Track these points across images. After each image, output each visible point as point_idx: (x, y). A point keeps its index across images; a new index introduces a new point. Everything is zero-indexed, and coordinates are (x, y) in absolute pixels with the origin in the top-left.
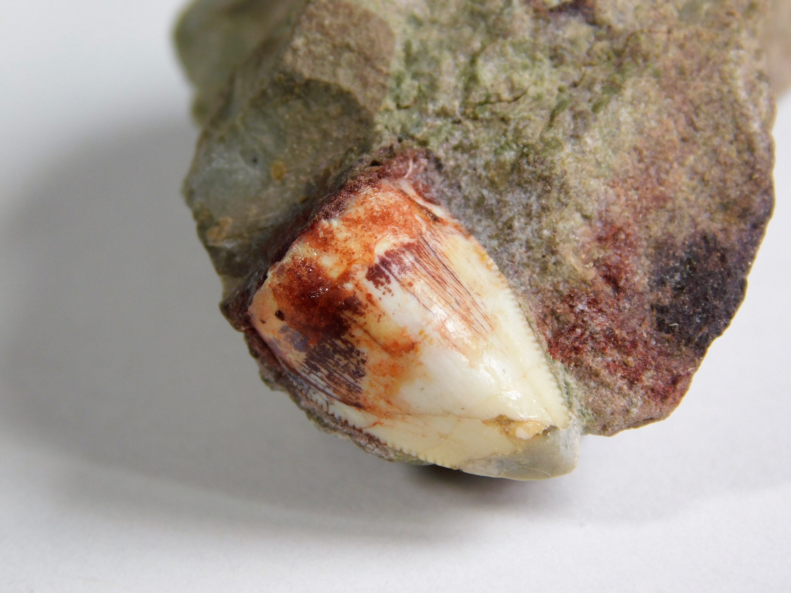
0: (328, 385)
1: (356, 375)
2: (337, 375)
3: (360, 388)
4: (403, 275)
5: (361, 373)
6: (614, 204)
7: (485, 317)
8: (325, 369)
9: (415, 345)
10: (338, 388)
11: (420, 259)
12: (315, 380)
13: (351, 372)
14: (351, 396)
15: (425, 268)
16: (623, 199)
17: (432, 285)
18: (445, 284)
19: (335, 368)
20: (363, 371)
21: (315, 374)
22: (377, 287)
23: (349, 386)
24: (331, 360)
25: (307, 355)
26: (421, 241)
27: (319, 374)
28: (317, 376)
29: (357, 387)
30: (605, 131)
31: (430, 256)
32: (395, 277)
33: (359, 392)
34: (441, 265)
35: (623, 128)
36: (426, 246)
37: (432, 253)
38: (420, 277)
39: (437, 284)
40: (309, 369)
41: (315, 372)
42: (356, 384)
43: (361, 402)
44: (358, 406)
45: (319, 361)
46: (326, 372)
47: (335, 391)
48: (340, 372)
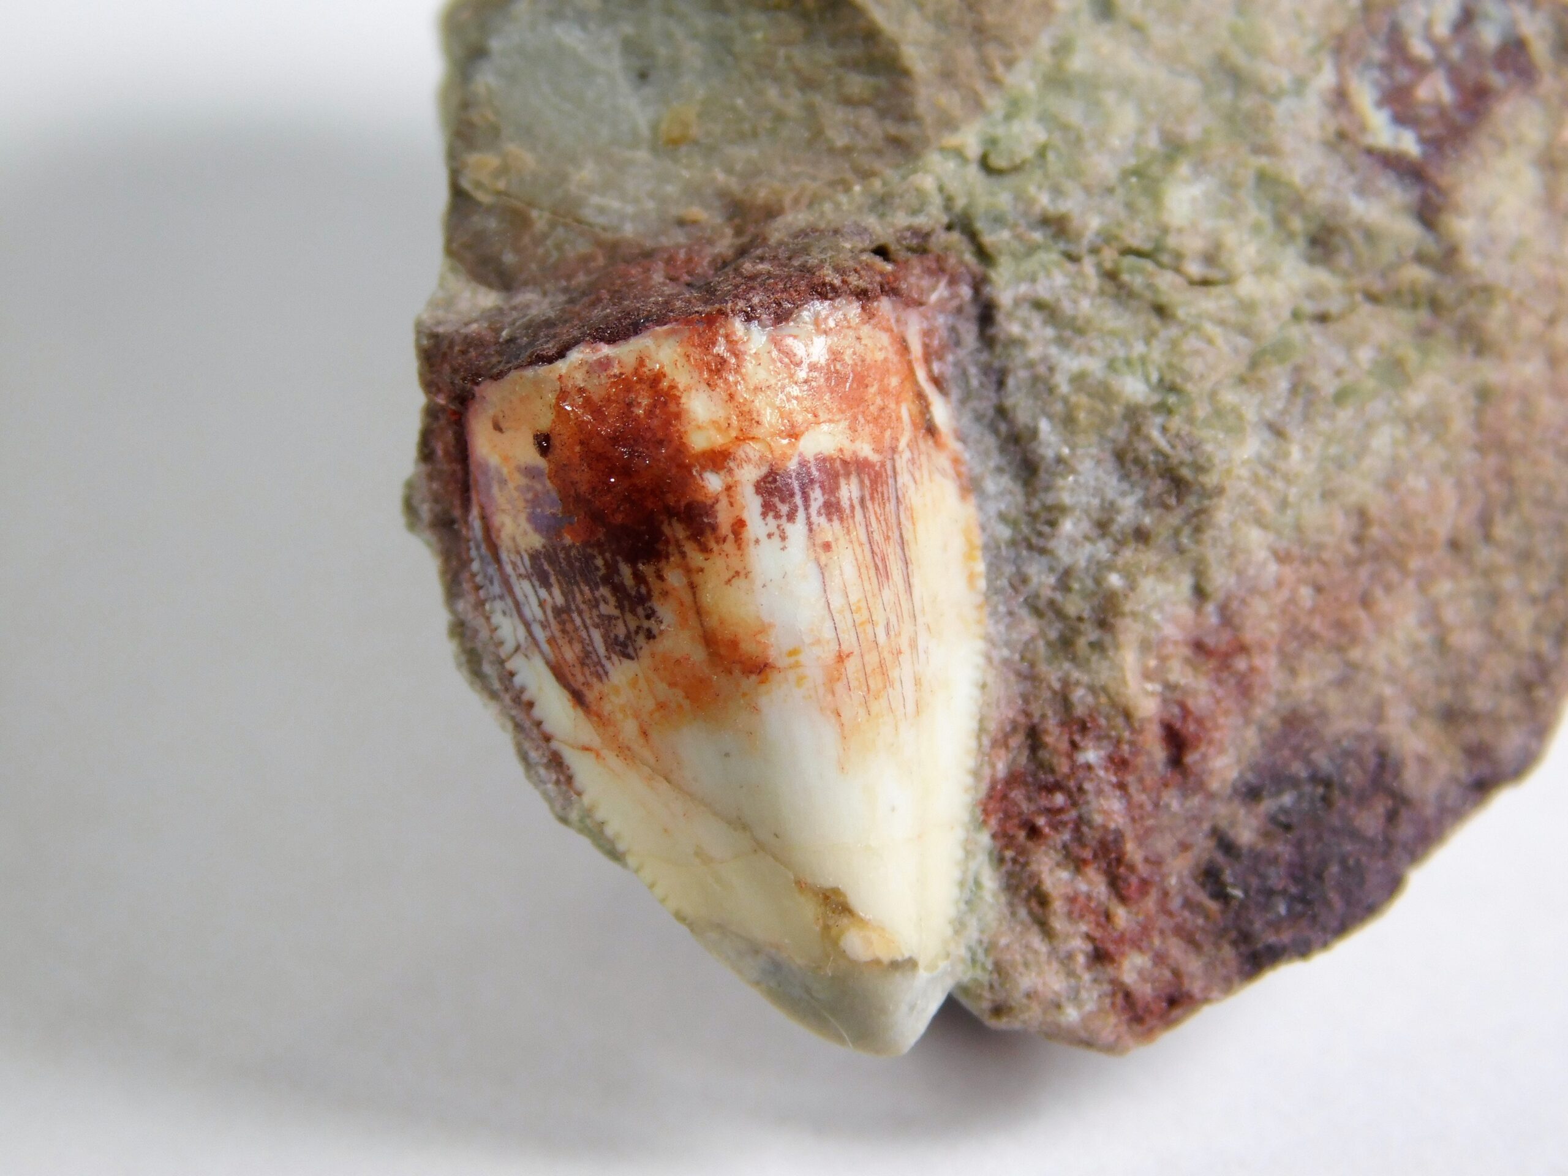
0: (545, 623)
1: (618, 648)
2: (578, 621)
3: (606, 673)
4: (823, 520)
5: (630, 650)
6: (1264, 595)
7: (918, 682)
8: (564, 594)
9: (768, 670)
10: (560, 642)
11: (869, 504)
12: (526, 597)
13: (612, 636)
14: (577, 671)
15: (867, 525)
16: (1284, 594)
17: (863, 570)
18: (884, 579)
19: (583, 607)
20: (635, 650)
21: (533, 586)
22: (764, 515)
23: (587, 655)
24: (586, 589)
25: (544, 547)
26: (889, 467)
27: (543, 593)
28: (536, 592)
29: (603, 666)
30: (1333, 450)
31: (887, 505)
32: (808, 518)
33: (599, 678)
34: (896, 535)
35: (1368, 462)
36: (891, 481)
37: (893, 501)
38: (851, 542)
39: (872, 572)
40: (530, 571)
41: (537, 584)
42: (604, 661)
43: (590, 696)
44: (578, 698)
45: (560, 573)
46: (560, 600)
47: (551, 641)
48: (588, 622)
